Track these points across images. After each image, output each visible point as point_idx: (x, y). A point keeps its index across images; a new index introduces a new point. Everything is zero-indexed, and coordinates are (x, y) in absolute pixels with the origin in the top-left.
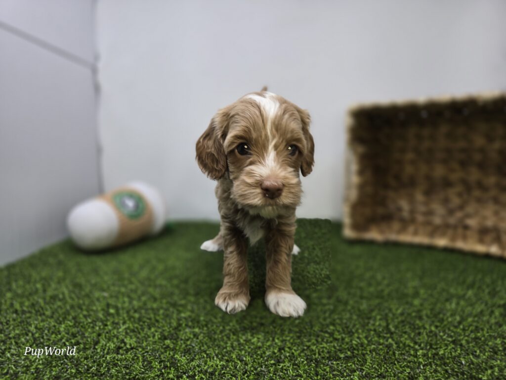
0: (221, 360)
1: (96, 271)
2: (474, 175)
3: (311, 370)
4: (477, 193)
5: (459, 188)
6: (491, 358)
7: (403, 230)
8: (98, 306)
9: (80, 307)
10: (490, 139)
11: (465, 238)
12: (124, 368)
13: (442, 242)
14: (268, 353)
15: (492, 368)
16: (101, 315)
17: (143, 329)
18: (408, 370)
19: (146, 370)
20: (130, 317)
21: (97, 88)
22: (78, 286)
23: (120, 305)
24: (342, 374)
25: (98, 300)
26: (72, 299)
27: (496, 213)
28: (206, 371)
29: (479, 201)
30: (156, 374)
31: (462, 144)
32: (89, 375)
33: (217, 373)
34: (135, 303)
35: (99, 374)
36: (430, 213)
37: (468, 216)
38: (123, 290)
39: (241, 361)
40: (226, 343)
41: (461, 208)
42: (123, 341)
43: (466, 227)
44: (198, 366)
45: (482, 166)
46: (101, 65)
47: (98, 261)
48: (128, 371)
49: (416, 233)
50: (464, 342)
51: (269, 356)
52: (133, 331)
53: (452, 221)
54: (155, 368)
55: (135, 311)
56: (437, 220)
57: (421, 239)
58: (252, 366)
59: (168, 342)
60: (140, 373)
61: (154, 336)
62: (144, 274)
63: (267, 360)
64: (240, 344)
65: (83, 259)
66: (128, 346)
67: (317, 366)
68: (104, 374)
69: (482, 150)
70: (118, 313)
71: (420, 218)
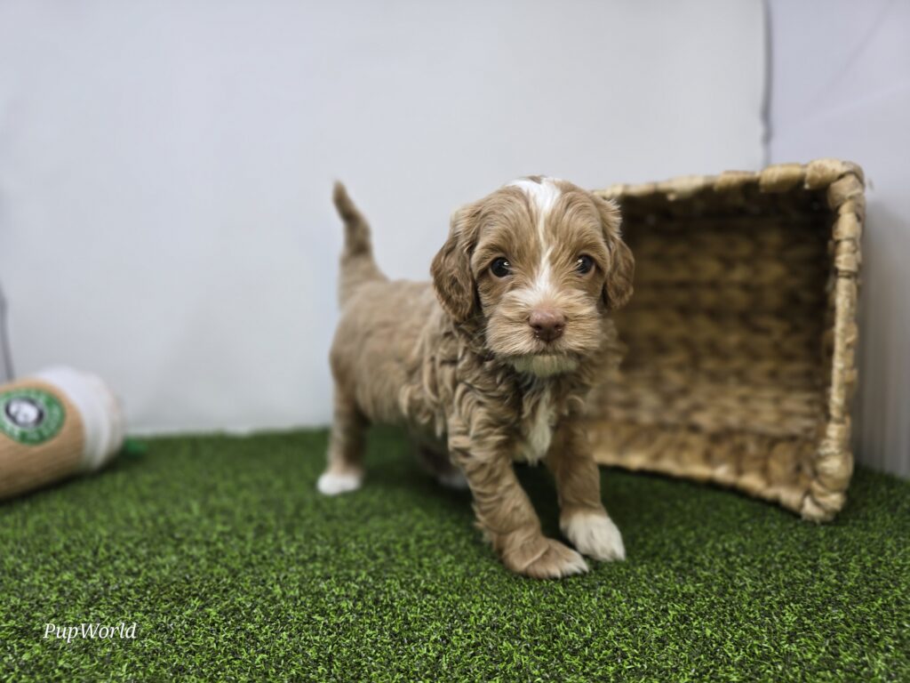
2: (705, 329)
4: (710, 364)
5: (680, 356)
10: (728, 263)
13: (636, 460)
27: (744, 401)
29: (714, 377)
31: (681, 274)
36: (631, 404)
37: (697, 408)
41: (684, 392)
43: (693, 429)
53: (670, 417)
56: (646, 418)
69: (714, 285)
71: (617, 414)
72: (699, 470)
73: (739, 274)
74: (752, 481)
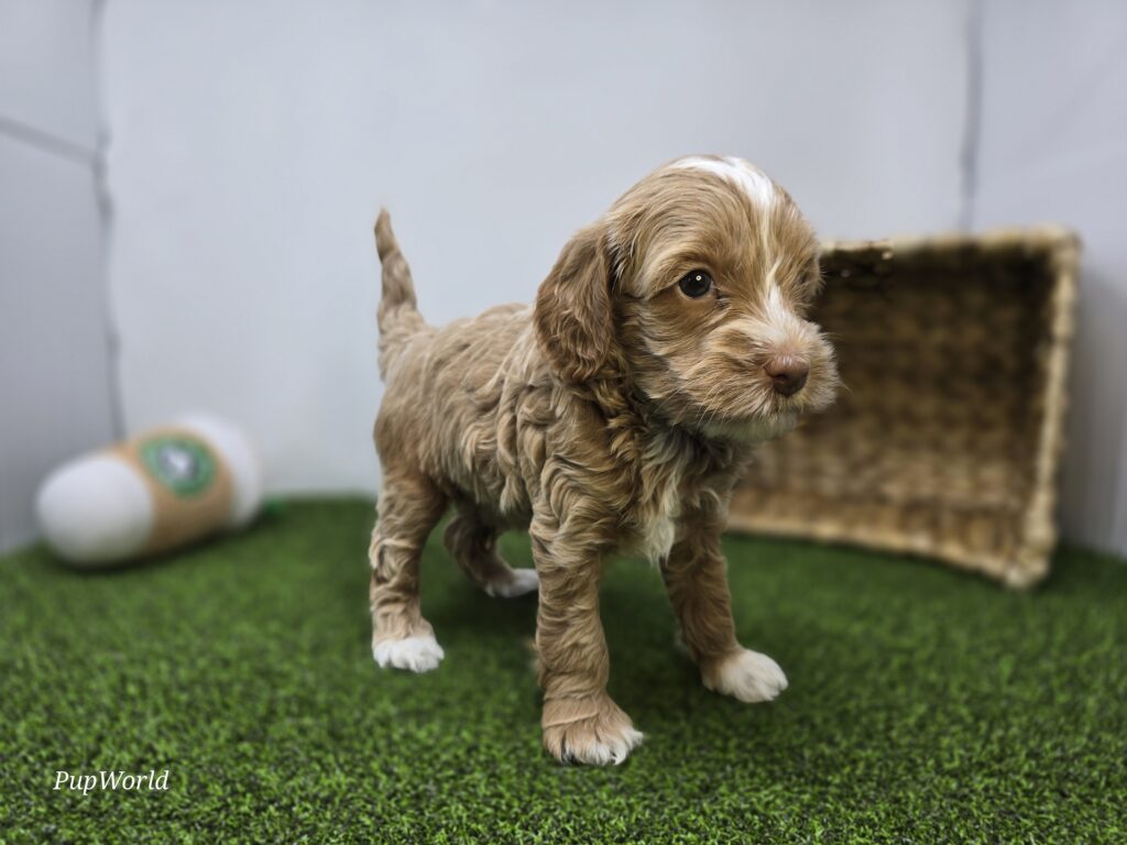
0: (348, 774)
1: (101, 610)
2: (896, 395)
3: (522, 784)
4: (901, 431)
5: (869, 422)
6: (861, 746)
7: (759, 507)
8: (101, 684)
9: (63, 687)
10: (925, 324)
11: (873, 521)
12: (149, 798)
13: (828, 529)
14: (444, 757)
15: (854, 762)
16: (106, 700)
17: (194, 723)
18: (702, 775)
19: (194, 800)
20: (169, 702)
21: (105, 208)
22: (62, 643)
23: (148, 678)
24: (579, 789)
25: (103, 669)
26: (45, 669)
27: (938, 472)
28: (316, 797)
29: (906, 445)
30: (214, 806)
31: (873, 333)
32: (74, 816)
33: (337, 800)
34: (183, 674)
35: (97, 813)
36: (814, 472)
37: (887, 476)
38: (159, 647)
39: (389, 773)
40: (364, 742)
41: (873, 460)
42: (151, 749)
43: (881, 500)
44: (302, 789)
45: (910, 378)
46: (112, 156)
47: (108, 588)
48: (156, 804)
49: (783, 513)
50: (818, 720)
51: (447, 764)
52: (174, 728)
53: (857, 486)
54: (213, 795)
55: (182, 688)
56: (829, 486)
57: (791, 525)
58: (410, 783)
59: (245, 747)
60: (181, 807)
61: (216, 736)
62: (206, 613)
63: (440, 771)
64: (391, 743)
65: (73, 586)
66: (161, 758)
67: (535, 777)
68: (106, 812)
69: (909, 347)
70: (144, 695)
71: (797, 483)
72: (894, 539)
73: (939, 336)
74: (953, 551)
